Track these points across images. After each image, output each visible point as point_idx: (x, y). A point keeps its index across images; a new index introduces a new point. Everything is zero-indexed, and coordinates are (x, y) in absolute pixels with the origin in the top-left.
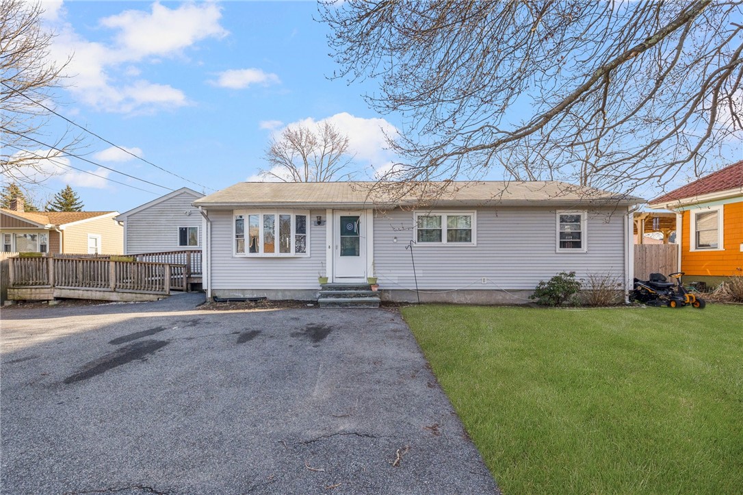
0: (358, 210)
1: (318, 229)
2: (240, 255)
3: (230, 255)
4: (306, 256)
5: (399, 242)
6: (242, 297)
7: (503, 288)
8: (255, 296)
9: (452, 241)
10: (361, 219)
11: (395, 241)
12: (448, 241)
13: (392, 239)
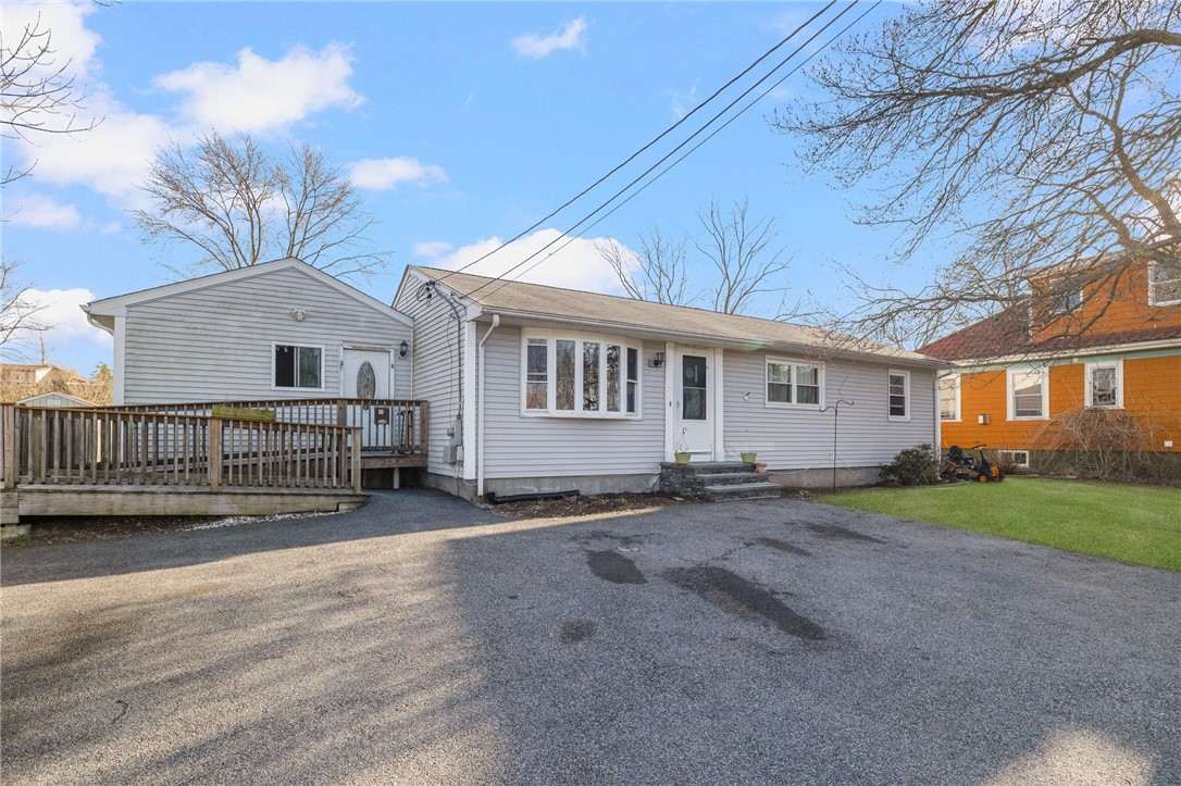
0: (705, 347)
1: (654, 373)
2: (537, 412)
3: (516, 413)
4: (637, 418)
5: (752, 400)
6: (536, 491)
7: (848, 466)
8: (558, 489)
9: (802, 402)
10: (709, 363)
11: (746, 398)
12: (798, 402)
13: (741, 395)
